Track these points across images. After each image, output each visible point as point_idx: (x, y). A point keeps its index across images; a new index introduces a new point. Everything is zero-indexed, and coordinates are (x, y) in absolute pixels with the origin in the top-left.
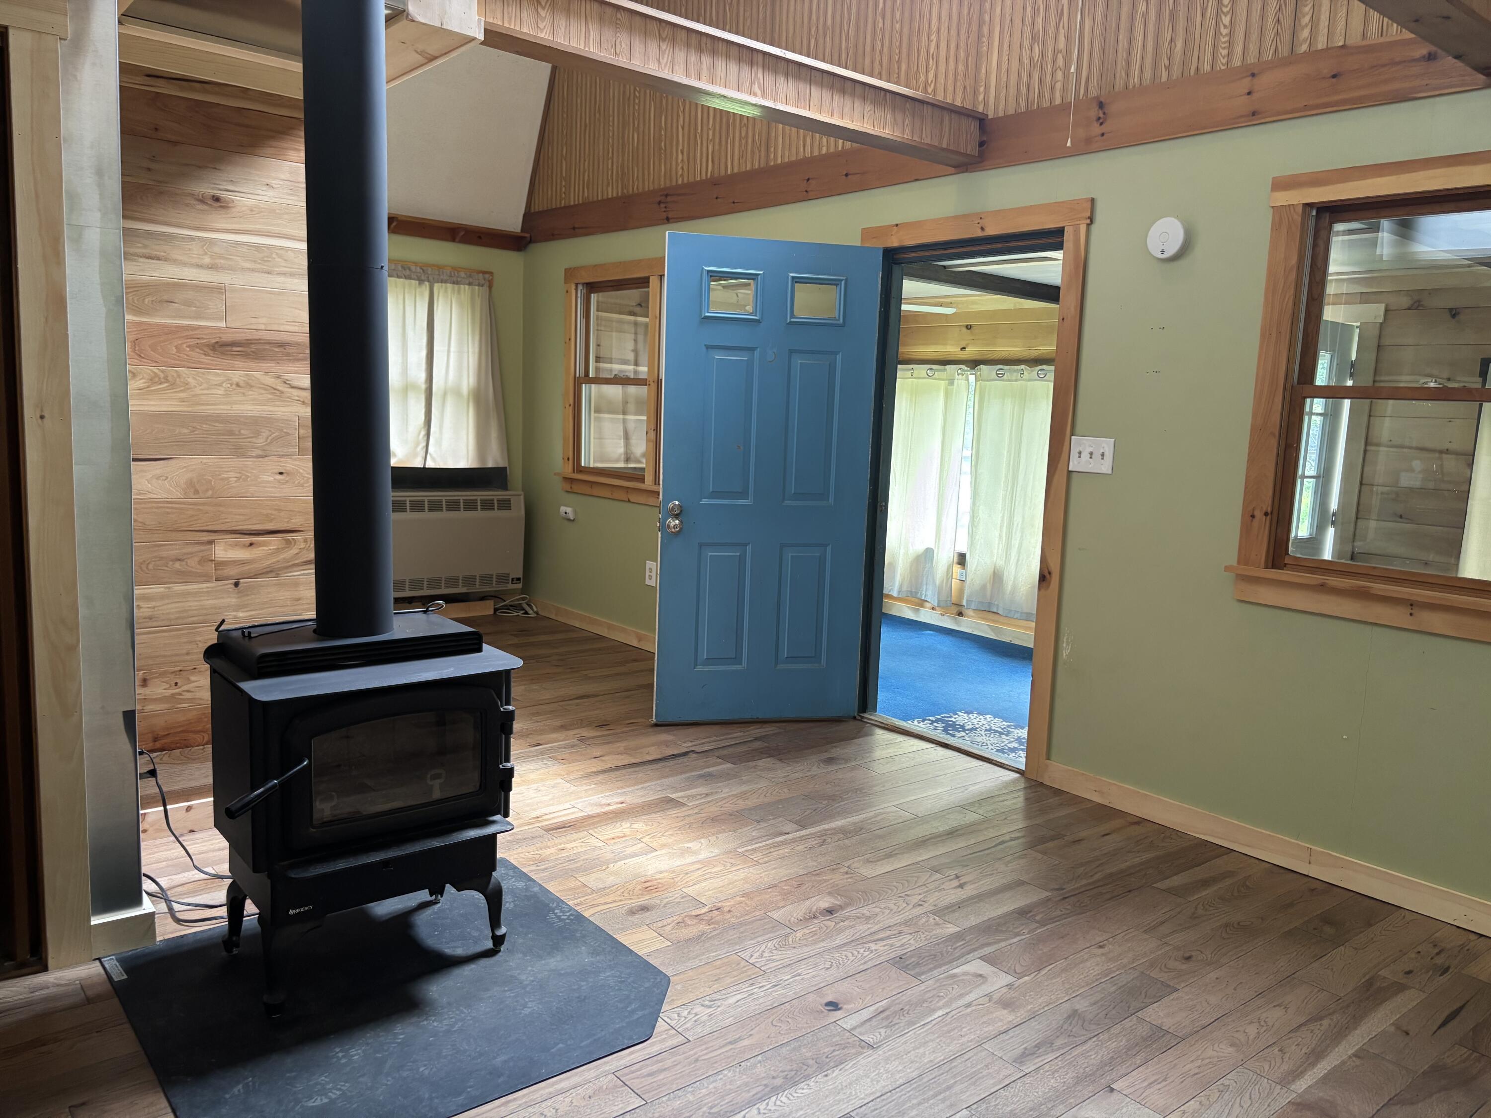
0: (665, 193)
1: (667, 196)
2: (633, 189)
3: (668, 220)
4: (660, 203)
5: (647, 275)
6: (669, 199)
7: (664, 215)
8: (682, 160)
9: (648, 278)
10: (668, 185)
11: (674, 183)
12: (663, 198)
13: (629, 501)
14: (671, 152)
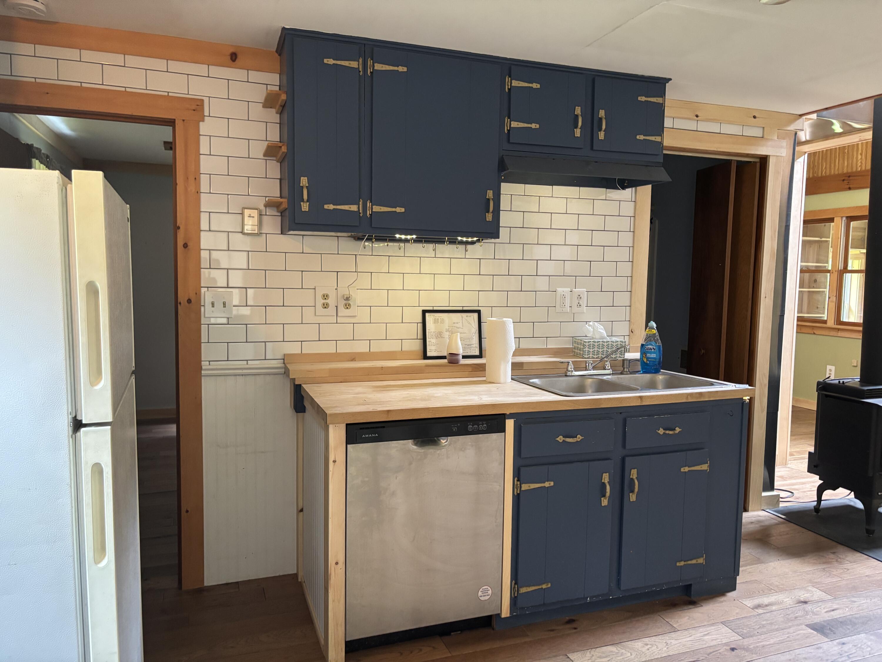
0: (848, 175)
1: (849, 177)
2: (822, 173)
3: (850, 189)
4: (844, 180)
5: (833, 217)
6: (851, 178)
7: (848, 186)
8: (861, 158)
9: (834, 218)
10: (850, 171)
11: (854, 170)
12: (846, 178)
13: (814, 334)
14: (853, 155)
